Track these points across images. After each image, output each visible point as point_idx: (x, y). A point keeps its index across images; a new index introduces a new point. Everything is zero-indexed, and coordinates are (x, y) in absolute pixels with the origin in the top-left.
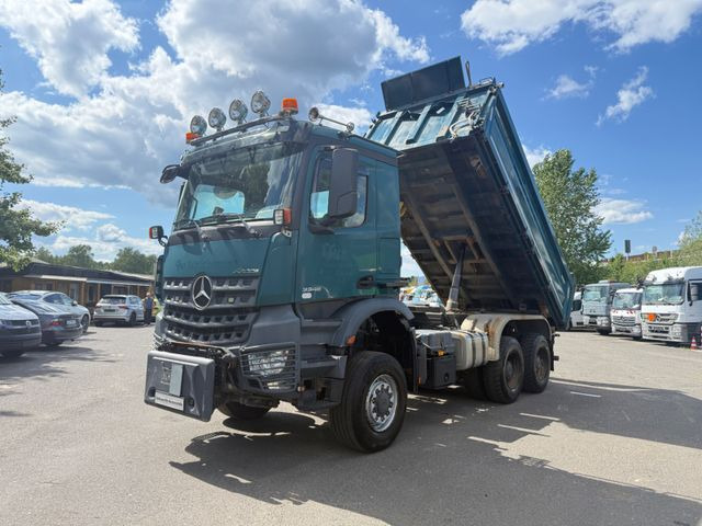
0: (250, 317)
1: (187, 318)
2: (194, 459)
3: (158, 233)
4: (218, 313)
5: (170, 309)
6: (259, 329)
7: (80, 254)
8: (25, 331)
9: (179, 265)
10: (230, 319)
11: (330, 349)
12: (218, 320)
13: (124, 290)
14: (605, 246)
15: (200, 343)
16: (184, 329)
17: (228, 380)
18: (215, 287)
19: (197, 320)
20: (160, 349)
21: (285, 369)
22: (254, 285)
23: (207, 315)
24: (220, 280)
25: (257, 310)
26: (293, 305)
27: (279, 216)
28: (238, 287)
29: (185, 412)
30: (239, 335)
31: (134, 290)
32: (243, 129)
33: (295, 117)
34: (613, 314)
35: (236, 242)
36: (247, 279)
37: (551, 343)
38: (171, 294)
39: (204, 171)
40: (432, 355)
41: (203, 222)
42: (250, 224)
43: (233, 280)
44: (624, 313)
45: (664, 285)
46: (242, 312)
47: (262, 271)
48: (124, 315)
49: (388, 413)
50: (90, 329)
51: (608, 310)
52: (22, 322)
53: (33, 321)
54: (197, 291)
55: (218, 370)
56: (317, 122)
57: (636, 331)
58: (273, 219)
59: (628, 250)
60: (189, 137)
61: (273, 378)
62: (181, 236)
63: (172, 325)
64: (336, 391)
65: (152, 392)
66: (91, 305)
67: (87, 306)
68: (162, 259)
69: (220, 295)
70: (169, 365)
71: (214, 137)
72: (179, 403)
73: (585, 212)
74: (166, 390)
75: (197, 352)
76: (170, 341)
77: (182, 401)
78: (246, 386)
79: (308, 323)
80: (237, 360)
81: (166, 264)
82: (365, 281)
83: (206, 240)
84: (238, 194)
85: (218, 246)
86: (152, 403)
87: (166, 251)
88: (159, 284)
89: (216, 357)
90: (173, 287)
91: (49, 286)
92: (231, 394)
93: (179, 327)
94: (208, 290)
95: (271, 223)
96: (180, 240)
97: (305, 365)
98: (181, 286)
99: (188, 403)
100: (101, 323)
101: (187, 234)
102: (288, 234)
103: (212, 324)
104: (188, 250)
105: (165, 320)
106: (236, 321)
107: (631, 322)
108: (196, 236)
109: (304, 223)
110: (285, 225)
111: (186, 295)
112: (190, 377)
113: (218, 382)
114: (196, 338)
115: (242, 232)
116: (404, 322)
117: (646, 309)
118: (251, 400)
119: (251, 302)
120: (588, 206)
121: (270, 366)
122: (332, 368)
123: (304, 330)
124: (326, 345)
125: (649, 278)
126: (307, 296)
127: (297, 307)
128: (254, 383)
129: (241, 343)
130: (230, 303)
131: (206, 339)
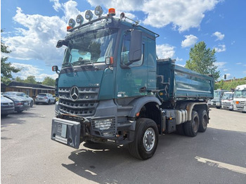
0: (96, 104)
1: (68, 104)
2: (72, 162)
3: (56, 69)
4: (82, 103)
5: (62, 100)
6: (100, 110)
7: (31, 79)
8: (8, 107)
9: (65, 82)
10: (87, 105)
11: (129, 118)
12: (81, 106)
13: (46, 92)
14: (218, 77)
15: (74, 115)
16: (67, 109)
17: (86, 131)
18: (80, 92)
19: (72, 105)
20: (57, 117)
21: (111, 127)
22: (97, 91)
23: (77, 103)
24: (82, 89)
25: (98, 101)
26: (114, 99)
27: (108, 60)
28: (90, 92)
29: (68, 145)
30: (91, 112)
31: (49, 92)
32: (91, 23)
33: (114, 17)
34: (222, 101)
35: (89, 72)
36: (94, 88)
37: (208, 113)
38: (62, 94)
39: (74, 42)
40: (168, 120)
41: (75, 64)
42: (95, 64)
43: (88, 88)
44: (227, 101)
45: (243, 91)
46: (92, 102)
47: (101, 85)
48: (46, 100)
49: (151, 144)
50: (34, 106)
51: (220, 99)
52: (7, 104)
53: (11, 103)
54: (72, 93)
55: (82, 127)
56: (124, 19)
57: (231, 107)
58: (105, 62)
59: (225, 78)
60: (68, 28)
61: (105, 131)
62: (65, 70)
63: (62, 107)
64: (132, 136)
65: (54, 135)
66: (34, 97)
67: (33, 97)
68: (57, 79)
69: (83, 95)
70: (61, 124)
71: (78, 27)
72: (65, 141)
73: (211, 64)
74: (60, 135)
75: (73, 119)
76: (62, 113)
77: (66, 140)
78: (94, 134)
79: (120, 107)
80: (90, 123)
81: (59, 81)
82: (142, 90)
83: (76, 71)
84: (88, 53)
85: (81, 74)
86: (54, 140)
87: (59, 76)
88: (57, 90)
89: (81, 122)
90: (62, 91)
91: (19, 90)
92: (87, 136)
93: (65, 108)
94: (77, 92)
95: (104, 64)
96: (64, 71)
97: (119, 125)
98: (66, 91)
99: (69, 141)
100: (37, 103)
101: (68, 69)
102: (111, 68)
103: (79, 107)
104: (68, 75)
105: (59, 105)
106: (89, 106)
107: (230, 104)
108: (71, 69)
109: (118, 64)
110: (110, 65)
111: (68, 95)
112: (70, 130)
113: (82, 132)
114: (72, 113)
115: (91, 67)
116: (157, 106)
117: (235, 99)
118: (96, 140)
119: (96, 98)
120: (212, 62)
121: (104, 125)
122: (130, 126)
123: (119, 110)
124: (127, 117)
125: (237, 88)
126: (119, 96)
127: (115, 100)
128: (97, 133)
129: (92, 116)
130: (86, 98)
131: (76, 113)
